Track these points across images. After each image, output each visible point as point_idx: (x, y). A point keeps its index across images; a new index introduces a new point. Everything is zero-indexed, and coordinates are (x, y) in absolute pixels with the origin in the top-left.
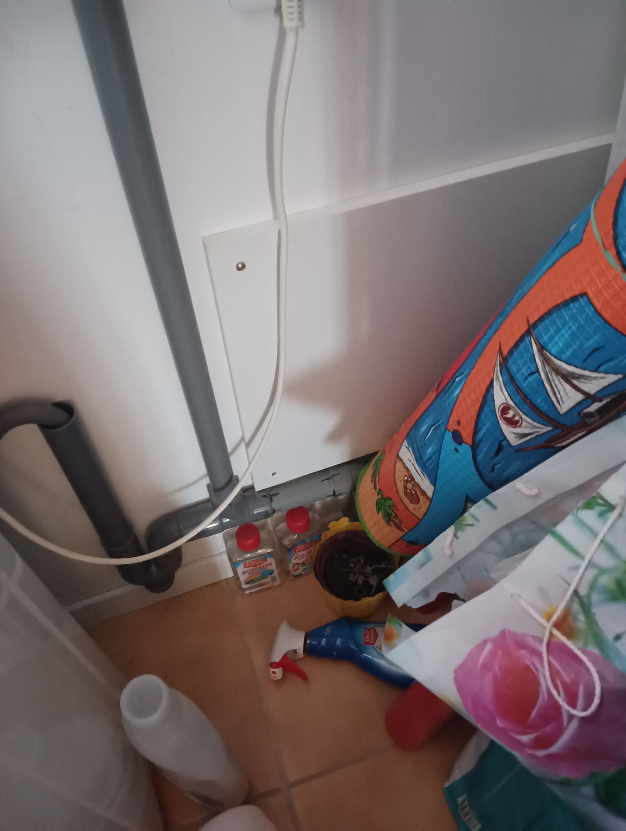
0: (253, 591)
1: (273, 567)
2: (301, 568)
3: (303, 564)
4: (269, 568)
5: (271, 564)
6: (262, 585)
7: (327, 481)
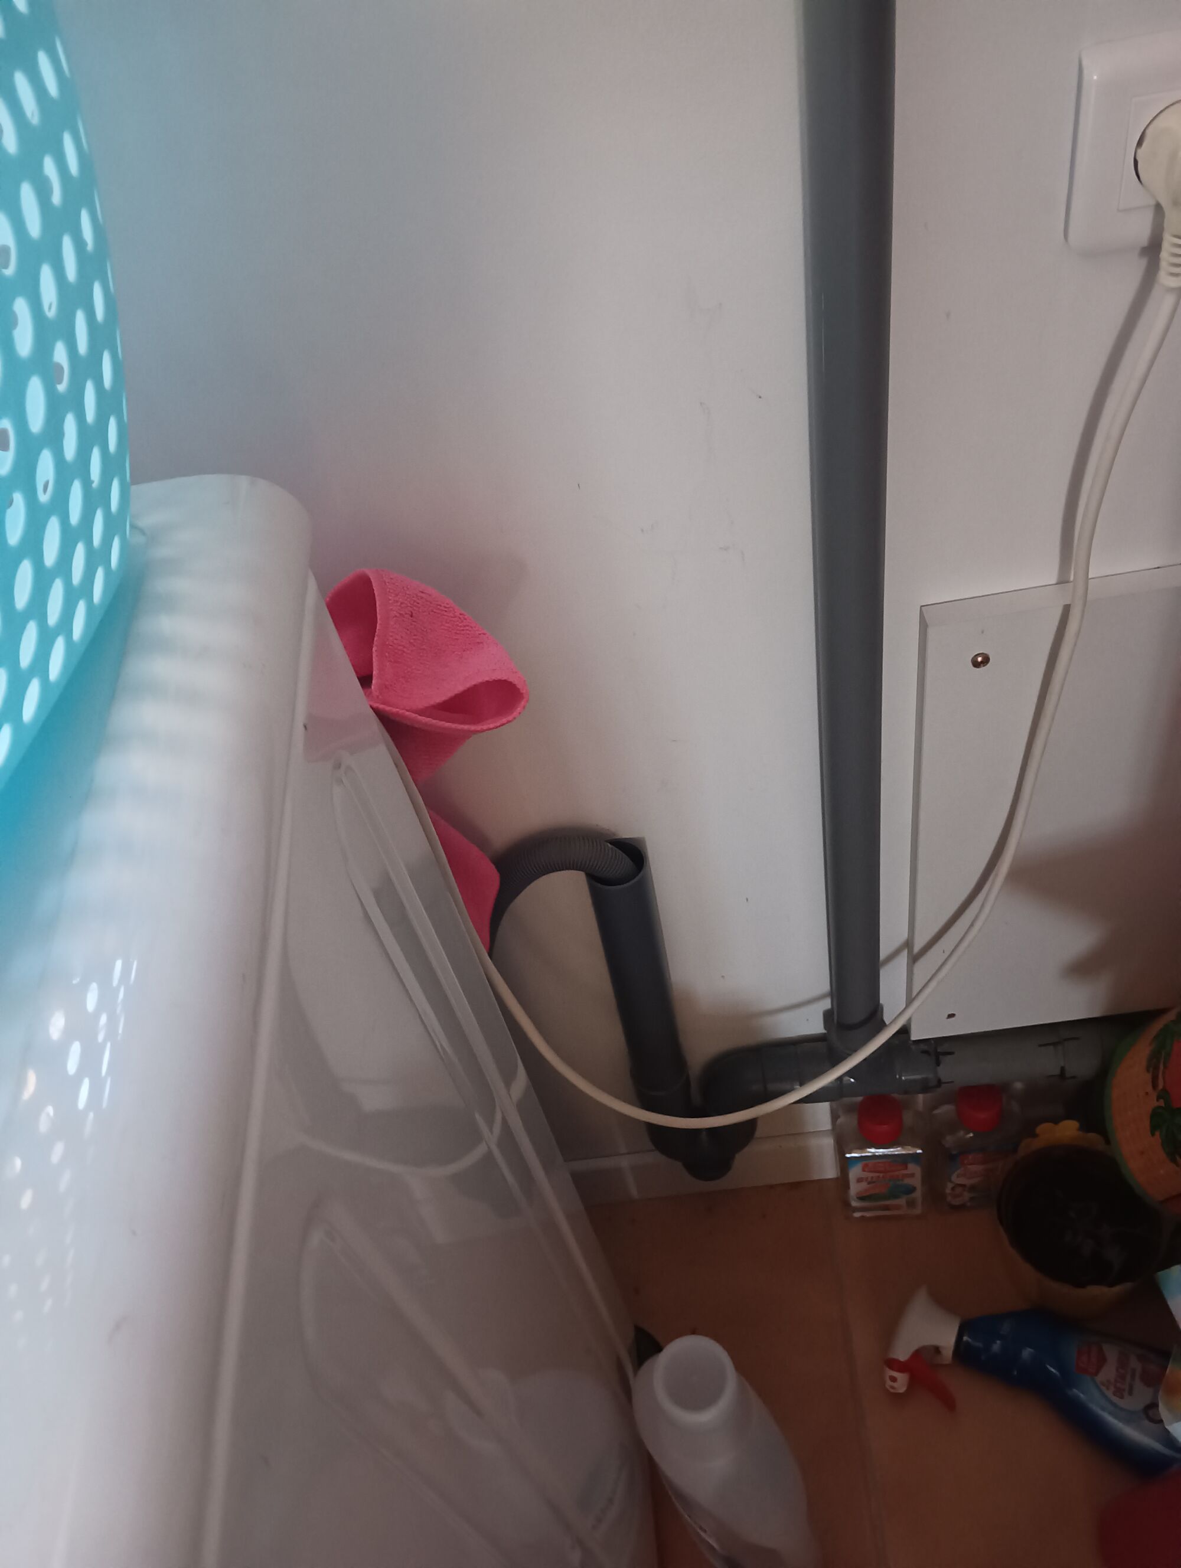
0: (868, 1214)
1: (916, 1182)
2: (967, 1196)
3: (972, 1188)
4: (908, 1181)
5: (912, 1175)
6: (887, 1208)
7: (1051, 1047)
